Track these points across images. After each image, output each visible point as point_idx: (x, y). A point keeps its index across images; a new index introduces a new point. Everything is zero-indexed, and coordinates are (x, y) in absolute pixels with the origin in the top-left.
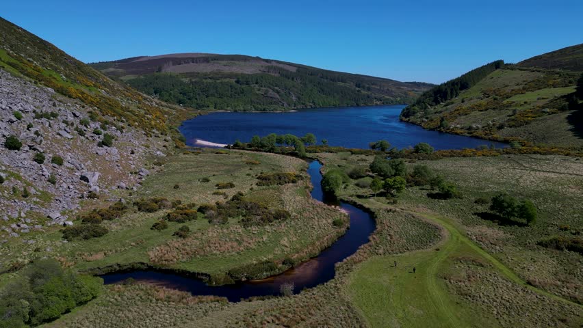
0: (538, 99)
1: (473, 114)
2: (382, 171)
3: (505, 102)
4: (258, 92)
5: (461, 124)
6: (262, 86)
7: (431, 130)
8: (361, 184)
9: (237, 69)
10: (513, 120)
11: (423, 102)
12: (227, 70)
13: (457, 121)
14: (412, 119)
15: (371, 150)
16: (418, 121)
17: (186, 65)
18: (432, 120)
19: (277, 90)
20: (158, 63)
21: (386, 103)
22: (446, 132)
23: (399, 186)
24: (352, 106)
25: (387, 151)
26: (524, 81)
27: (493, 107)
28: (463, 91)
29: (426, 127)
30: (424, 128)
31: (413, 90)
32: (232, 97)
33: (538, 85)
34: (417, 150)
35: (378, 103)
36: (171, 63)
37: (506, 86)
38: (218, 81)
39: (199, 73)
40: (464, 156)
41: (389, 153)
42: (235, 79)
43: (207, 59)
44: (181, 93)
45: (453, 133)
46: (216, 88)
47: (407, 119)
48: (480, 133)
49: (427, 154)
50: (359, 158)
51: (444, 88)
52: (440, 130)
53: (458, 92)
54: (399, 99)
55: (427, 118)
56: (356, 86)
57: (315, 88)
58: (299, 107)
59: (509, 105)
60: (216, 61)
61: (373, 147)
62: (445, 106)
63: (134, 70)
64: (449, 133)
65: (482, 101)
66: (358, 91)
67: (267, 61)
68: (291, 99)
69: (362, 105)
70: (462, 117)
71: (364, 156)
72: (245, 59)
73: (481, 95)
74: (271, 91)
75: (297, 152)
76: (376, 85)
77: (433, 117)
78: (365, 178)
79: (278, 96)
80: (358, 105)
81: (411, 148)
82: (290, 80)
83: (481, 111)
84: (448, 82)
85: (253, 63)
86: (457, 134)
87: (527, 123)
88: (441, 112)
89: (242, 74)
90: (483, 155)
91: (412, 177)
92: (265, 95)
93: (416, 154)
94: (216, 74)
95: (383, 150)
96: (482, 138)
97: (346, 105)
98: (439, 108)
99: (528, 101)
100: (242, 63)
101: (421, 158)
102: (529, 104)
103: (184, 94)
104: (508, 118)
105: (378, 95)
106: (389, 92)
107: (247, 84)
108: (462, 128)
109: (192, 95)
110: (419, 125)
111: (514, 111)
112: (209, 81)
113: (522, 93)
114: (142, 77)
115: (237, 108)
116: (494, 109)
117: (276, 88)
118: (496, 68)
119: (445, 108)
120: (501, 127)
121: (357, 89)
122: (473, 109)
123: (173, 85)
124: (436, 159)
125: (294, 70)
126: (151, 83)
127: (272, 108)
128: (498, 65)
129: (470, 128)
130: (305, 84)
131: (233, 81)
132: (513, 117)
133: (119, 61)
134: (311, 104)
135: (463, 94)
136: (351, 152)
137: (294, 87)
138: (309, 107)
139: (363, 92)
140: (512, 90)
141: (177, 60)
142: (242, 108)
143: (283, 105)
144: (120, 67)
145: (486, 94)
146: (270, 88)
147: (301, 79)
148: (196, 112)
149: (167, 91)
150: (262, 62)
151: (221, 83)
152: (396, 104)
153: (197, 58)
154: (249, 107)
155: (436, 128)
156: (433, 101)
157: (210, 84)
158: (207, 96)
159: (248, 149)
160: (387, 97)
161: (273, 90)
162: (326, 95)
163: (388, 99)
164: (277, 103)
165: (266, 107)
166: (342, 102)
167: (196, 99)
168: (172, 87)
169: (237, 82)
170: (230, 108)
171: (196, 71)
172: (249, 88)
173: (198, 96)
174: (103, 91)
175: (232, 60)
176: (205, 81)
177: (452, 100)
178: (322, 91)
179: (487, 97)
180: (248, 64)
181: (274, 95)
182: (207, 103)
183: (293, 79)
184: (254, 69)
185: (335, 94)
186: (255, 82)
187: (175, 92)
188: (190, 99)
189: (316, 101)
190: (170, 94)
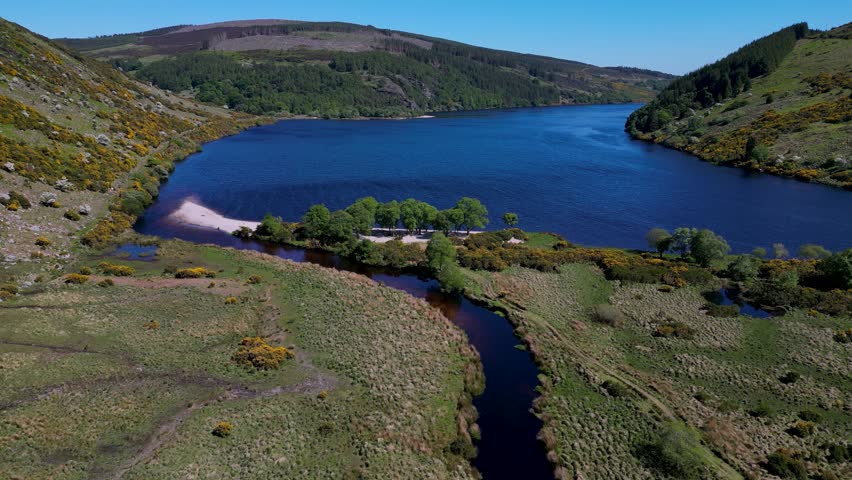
1: (817, 128)
4: (366, 84)
5: (799, 154)
6: (373, 74)
9: (333, 44)
12: (316, 46)
13: (782, 144)
14: (659, 134)
16: (678, 141)
17: (248, 38)
18: (714, 141)
19: (399, 80)
20: (202, 36)
21: (579, 101)
22: (767, 172)
24: (524, 107)
29: (705, 155)
30: (703, 160)
31: (619, 81)
32: (322, 93)
35: (567, 101)
36: (225, 35)
38: (300, 65)
39: (268, 52)
42: (329, 62)
43: (284, 28)
44: (236, 86)
46: (296, 76)
47: (648, 136)
51: (718, 74)
52: (747, 165)
54: (599, 95)
55: (698, 136)
56: (531, 73)
57: (464, 75)
58: (436, 109)
60: (300, 32)
61: (663, 246)
62: (727, 110)
63: (166, 47)
64: (774, 173)
66: (534, 81)
67: (384, 32)
68: (425, 96)
69: (541, 105)
70: (791, 136)
72: (349, 28)
73: (807, 87)
74: (388, 82)
76: (560, 71)
79: (400, 91)
80: (534, 105)
82: (423, 63)
85: (362, 36)
86: (801, 178)
89: (340, 52)
92: (380, 89)
94: (298, 52)
97: (514, 105)
100: (343, 35)
103: (240, 87)
105: (566, 88)
106: (582, 83)
107: (349, 70)
109: (253, 88)
110: (684, 150)
112: (286, 64)
114: (174, 58)
115: (329, 113)
117: (397, 76)
121: (533, 78)
122: (808, 116)
123: (223, 73)
125: (428, 46)
126: (186, 69)
127: (390, 113)
128: (800, 31)
129: (832, 164)
130: (447, 71)
131: (326, 64)
133: (145, 34)
134: (457, 104)
136: (603, 265)
137: (428, 74)
138: (454, 109)
139: (542, 83)
141: (234, 31)
142: (337, 113)
143: (409, 106)
144: (145, 42)
145: (816, 86)
146: (388, 76)
147: (440, 62)
148: (251, 119)
149: (211, 82)
150: (376, 34)
151: (305, 67)
152: (595, 104)
153: (268, 27)
154: (350, 110)
155: (736, 160)
156: (695, 100)
157: (286, 69)
158: (280, 91)
159: (296, 243)
160: (581, 92)
161: (393, 80)
162: (482, 87)
163: (582, 95)
164: (399, 103)
165: (380, 110)
166: (508, 100)
167: (261, 95)
168: (221, 75)
169: (333, 66)
170: (317, 111)
171: (265, 47)
172: (351, 76)
173: (263, 91)
174: (15, 79)
175: (328, 29)
176: (277, 64)
177: (741, 97)
178: (476, 81)
179: (824, 92)
180: (352, 35)
181: (395, 88)
182: (278, 103)
183: (426, 61)
184: (361, 45)
185: (497, 87)
186: (362, 66)
187: (227, 83)
188: (249, 96)
189: (465, 97)
190: (218, 87)
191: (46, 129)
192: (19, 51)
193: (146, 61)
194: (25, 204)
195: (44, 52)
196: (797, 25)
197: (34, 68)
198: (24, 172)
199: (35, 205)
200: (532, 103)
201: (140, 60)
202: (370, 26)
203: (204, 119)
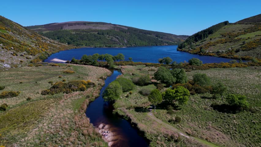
0: (256, 36)
1: (218, 45)
2: (164, 79)
3: (236, 38)
4: (108, 38)
5: (212, 50)
6: (110, 36)
7: (194, 54)
8: (144, 92)
9: (99, 28)
10: (244, 47)
11: (189, 41)
12: (94, 28)
13: (209, 49)
14: (183, 49)
15: (159, 63)
16: (187, 50)
17: (74, 26)
18: (195, 49)
19: (117, 37)
20: (61, 25)
21: (170, 44)
22: (204, 55)
23: (182, 97)
25: (170, 64)
26: (244, 29)
27: (229, 41)
28: (210, 35)
29: (191, 52)
30: (191, 53)
31: (182, 39)
32: (95, 41)
33: (252, 30)
34: (191, 63)
35: (166, 44)
36: (67, 25)
37: (234, 31)
38: (89, 33)
39: (80, 30)
40: (224, 67)
41: (171, 66)
42: (97, 33)
43: (85, 23)
44: (70, 39)
45: (208, 55)
46: (88, 36)
47: (181, 50)
48: (224, 54)
49: (198, 65)
50: (150, 69)
51: (200, 33)
52: (200, 54)
53: (208, 35)
54: (176, 43)
55: (192, 48)
56: (156, 36)
57: (136, 37)
58: (128, 46)
59: (240, 40)
60: (89, 25)
61: (161, 62)
62: (201, 42)
63: (50, 29)
64: (205, 55)
65: (222, 39)
66: (157, 39)
67: (114, 25)
68: (125, 42)
69: (159, 45)
70: (212, 47)
71: (154, 67)
72: (104, 24)
73: (221, 36)
75: (108, 65)
76: (165, 36)
77: (195, 48)
78: (149, 86)
79: (117, 40)
80: (157, 45)
81: (186, 62)
82: (124, 33)
83: (223, 43)
84: (201, 31)
85: (107, 26)
86: (210, 56)
87: (253, 48)
88: (199, 45)
89: (101, 30)
90: (237, 67)
91: (192, 84)
92: (111, 40)
93: (190, 66)
94: (88, 30)
95: (167, 63)
96: (226, 58)
97: (151, 45)
98: (198, 43)
99: (250, 37)
100: (102, 25)
101: (194, 68)
102: (251, 39)
103: (71, 39)
104: (240, 46)
105: (166, 41)
106: (171, 39)
107: (103, 34)
108: (213, 53)
109: (75, 39)
110: (187, 52)
111: (244, 42)
112: (85, 33)
113: (245, 34)
114: (53, 31)
115: (97, 46)
116: (230, 42)
117: (117, 36)
118: (225, 25)
119: (201, 43)
120: (237, 51)
121: (157, 38)
122: (217, 42)
123: (67, 35)
124: (205, 69)
125: (126, 29)
126: (56, 34)
127: (114, 46)
128: (226, 23)
129: (218, 52)
130: (131, 35)
131: (96, 33)
132: (244, 45)
133: (44, 25)
134: (134, 44)
135: (210, 36)
136: (146, 65)
137: (126, 36)
138: (133, 46)
139: (159, 39)
140: (238, 33)
141: (70, 24)
142: (99, 46)
143: (120, 44)
144: (44, 27)
145: (223, 36)
146: (114, 36)
147: (129, 33)
148: (74, 47)
149: (63, 38)
150: (112, 25)
151: (90, 34)
152: (175, 45)
153: (80, 23)
154: (102, 45)
155: (198, 53)
156: (194, 40)
157: (85, 34)
158: (82, 40)
159: (80, 63)
160: (171, 42)
161: (115, 37)
162: (142, 40)
163: (171, 43)
164: (117, 44)
165: (111, 45)
166: (149, 44)
167: (77, 41)
168: (66, 36)
169: (98, 34)
170: (93, 46)
171: (79, 28)
172: (103, 36)
173: (78, 40)
174: (11, 32)
175: (98, 24)
176: (82, 33)
177: (205, 39)
178: (140, 38)
179: (224, 37)
180: (105, 26)
181: (116, 40)
182: (82, 43)
183: (126, 33)
184: (107, 28)
185: (146, 40)
186: (106, 33)
187: (68, 38)
188: (74, 42)
189: (137, 43)
190: (65, 39)
191: (20, 43)
192: (11, 26)
193: (44, 32)
194: (17, 55)
195: (18, 27)
196: (226, 21)
197: (15, 30)
198: (15, 50)
199: (19, 55)
200: (156, 45)
201: (43, 32)
202: (110, 23)
203: (60, 46)
